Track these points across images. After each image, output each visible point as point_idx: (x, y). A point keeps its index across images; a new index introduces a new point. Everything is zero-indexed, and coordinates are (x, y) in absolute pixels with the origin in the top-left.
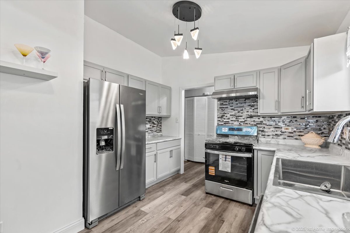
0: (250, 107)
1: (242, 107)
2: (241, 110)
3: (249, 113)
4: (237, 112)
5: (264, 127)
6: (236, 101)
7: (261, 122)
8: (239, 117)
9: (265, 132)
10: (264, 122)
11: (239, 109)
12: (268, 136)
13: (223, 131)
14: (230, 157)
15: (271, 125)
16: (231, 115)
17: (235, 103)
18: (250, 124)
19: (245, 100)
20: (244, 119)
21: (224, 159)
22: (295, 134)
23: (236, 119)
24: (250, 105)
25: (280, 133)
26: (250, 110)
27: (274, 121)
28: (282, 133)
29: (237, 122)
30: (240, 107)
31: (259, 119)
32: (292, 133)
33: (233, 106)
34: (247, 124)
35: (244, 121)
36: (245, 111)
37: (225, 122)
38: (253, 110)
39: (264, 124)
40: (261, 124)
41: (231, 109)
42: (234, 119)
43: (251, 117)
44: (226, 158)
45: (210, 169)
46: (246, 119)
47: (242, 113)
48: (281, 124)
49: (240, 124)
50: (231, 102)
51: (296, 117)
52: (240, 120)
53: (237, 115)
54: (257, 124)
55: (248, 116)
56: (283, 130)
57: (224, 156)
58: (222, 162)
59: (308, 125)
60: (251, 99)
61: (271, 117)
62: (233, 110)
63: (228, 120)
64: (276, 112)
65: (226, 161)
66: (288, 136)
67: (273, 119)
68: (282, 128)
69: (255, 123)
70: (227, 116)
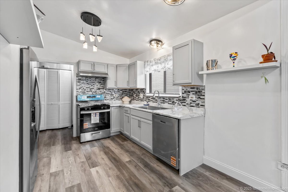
0: (98, 83)
1: (94, 83)
2: (93, 85)
3: (98, 87)
4: (90, 85)
5: (106, 95)
6: (90, 78)
7: (104, 92)
8: (92, 89)
9: (106, 98)
10: (106, 92)
11: (92, 84)
12: (108, 99)
13: (83, 98)
14: (98, 114)
15: (109, 94)
16: (86, 88)
17: (89, 79)
18: (98, 93)
19: (96, 79)
20: (95, 90)
21: (95, 116)
22: (118, 98)
23: (90, 90)
24: (98, 82)
25: (113, 98)
26: (98, 85)
27: (110, 91)
28: (114, 97)
29: (90, 92)
30: (93, 83)
31: (103, 90)
32: (118, 97)
33: (88, 82)
34: (97, 93)
35: (95, 91)
36: (95, 85)
37: (82, 92)
38: (100, 85)
39: (106, 93)
40: (104, 93)
41: (87, 84)
42: (89, 90)
43: (99, 89)
44: (96, 115)
45: (85, 125)
46: (96, 90)
47: (94, 86)
48: (113, 93)
49: (92, 93)
50: (87, 79)
51: (119, 90)
52: (92, 91)
53: (91, 88)
54: (102, 93)
55: (98, 89)
56: (114, 96)
57: (95, 114)
58: (93, 118)
59: (123, 93)
60: (99, 78)
61: (109, 90)
62: (88, 84)
63: (84, 91)
64: (115, 87)
65: (96, 116)
66: (116, 99)
67: (110, 90)
68: (114, 95)
69: (101, 93)
70: (83, 88)
